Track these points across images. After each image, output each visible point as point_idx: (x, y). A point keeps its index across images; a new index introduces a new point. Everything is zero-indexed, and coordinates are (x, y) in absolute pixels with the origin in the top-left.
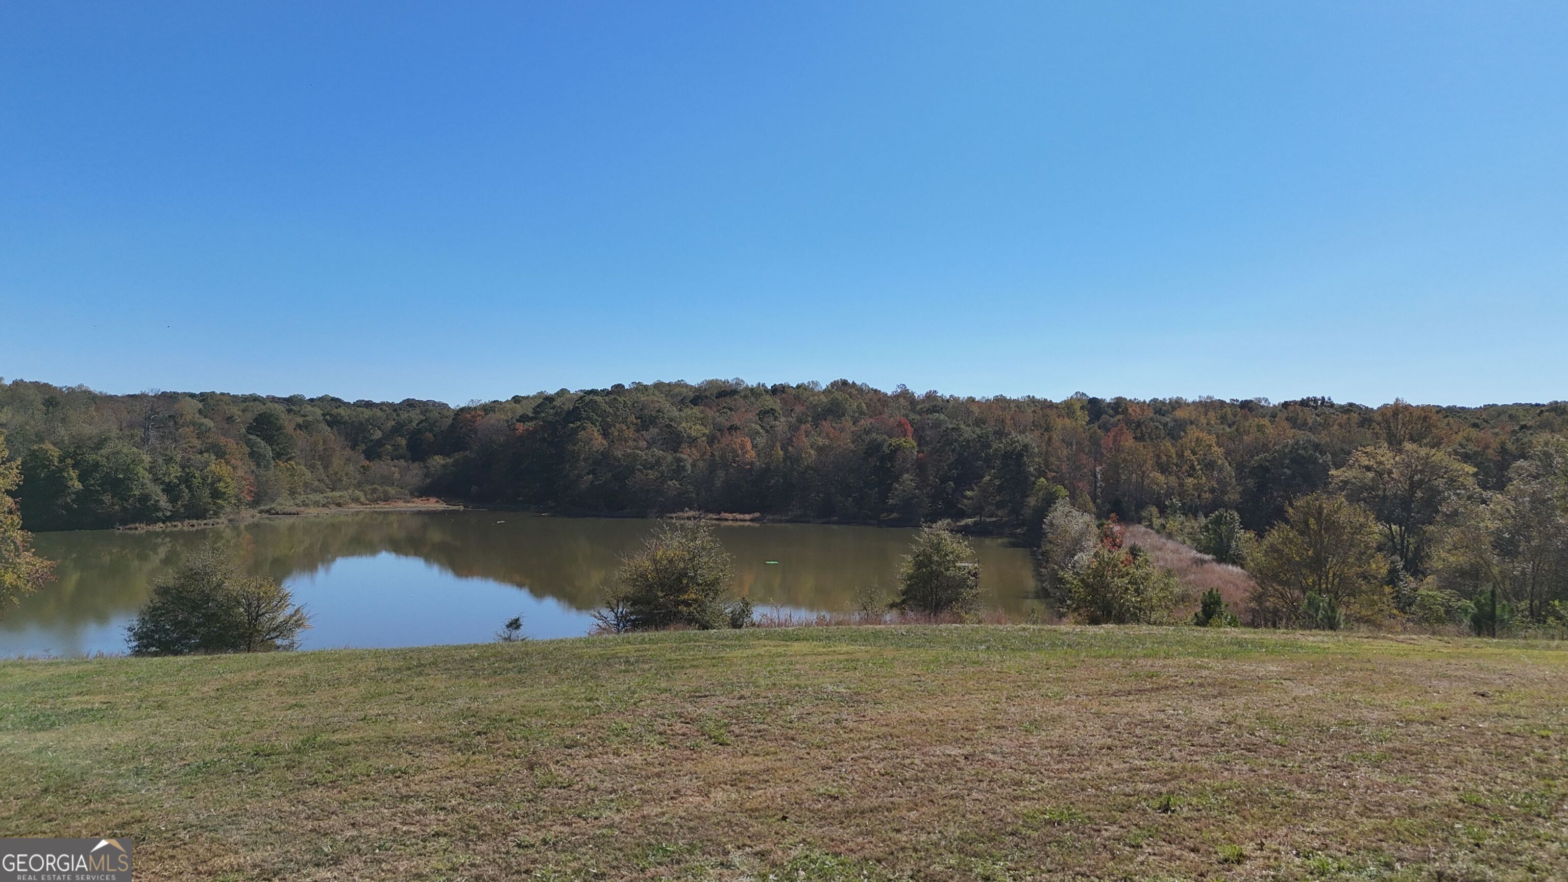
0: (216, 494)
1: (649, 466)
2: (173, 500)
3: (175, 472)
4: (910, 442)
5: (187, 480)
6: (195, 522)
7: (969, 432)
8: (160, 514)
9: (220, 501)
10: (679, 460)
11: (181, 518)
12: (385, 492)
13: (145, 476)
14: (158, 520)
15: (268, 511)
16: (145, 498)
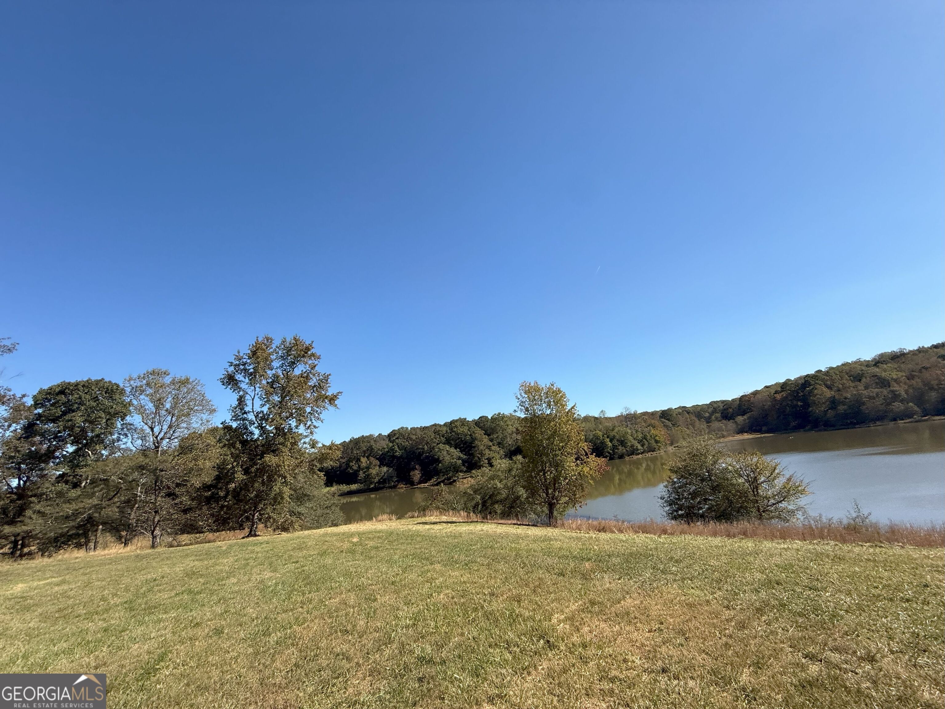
0: (657, 442)
2: (643, 446)
3: (640, 436)
5: (645, 438)
6: (652, 453)
8: (639, 451)
9: (659, 444)
11: (648, 452)
12: (723, 434)
13: (630, 438)
14: (638, 454)
15: (677, 447)
16: (632, 446)
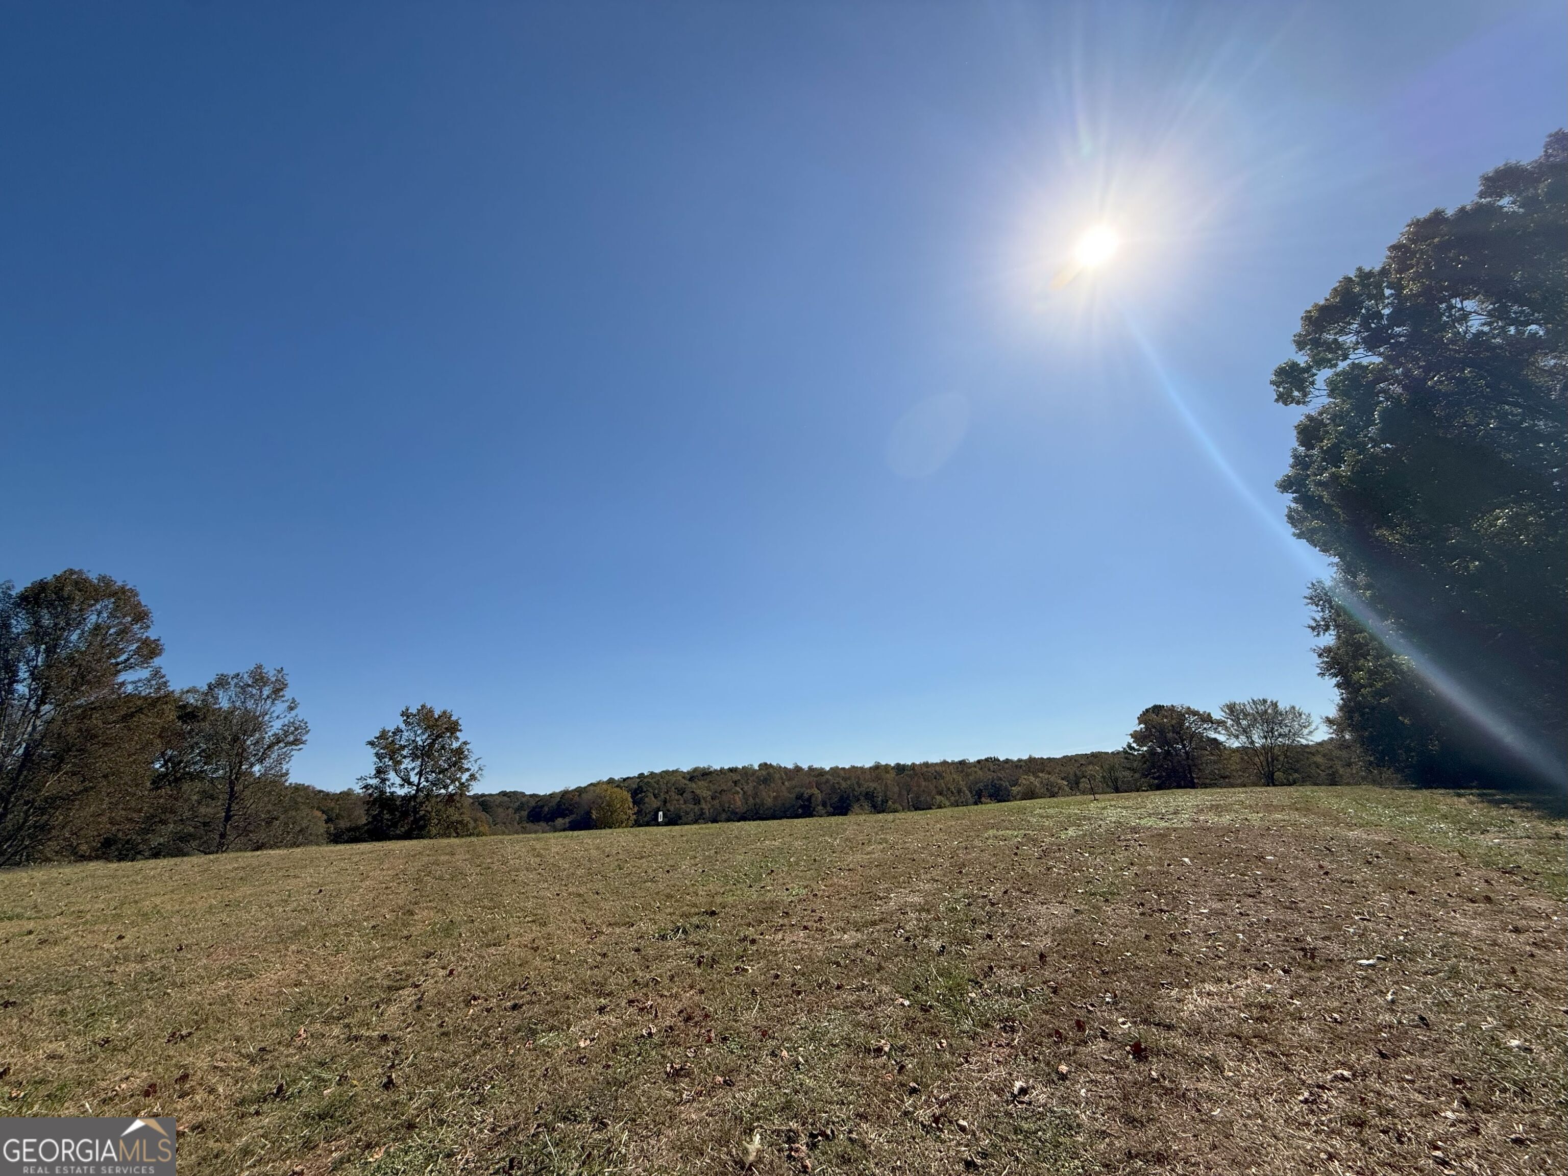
1: (687, 813)
4: (816, 791)
7: (844, 785)
10: (702, 809)
